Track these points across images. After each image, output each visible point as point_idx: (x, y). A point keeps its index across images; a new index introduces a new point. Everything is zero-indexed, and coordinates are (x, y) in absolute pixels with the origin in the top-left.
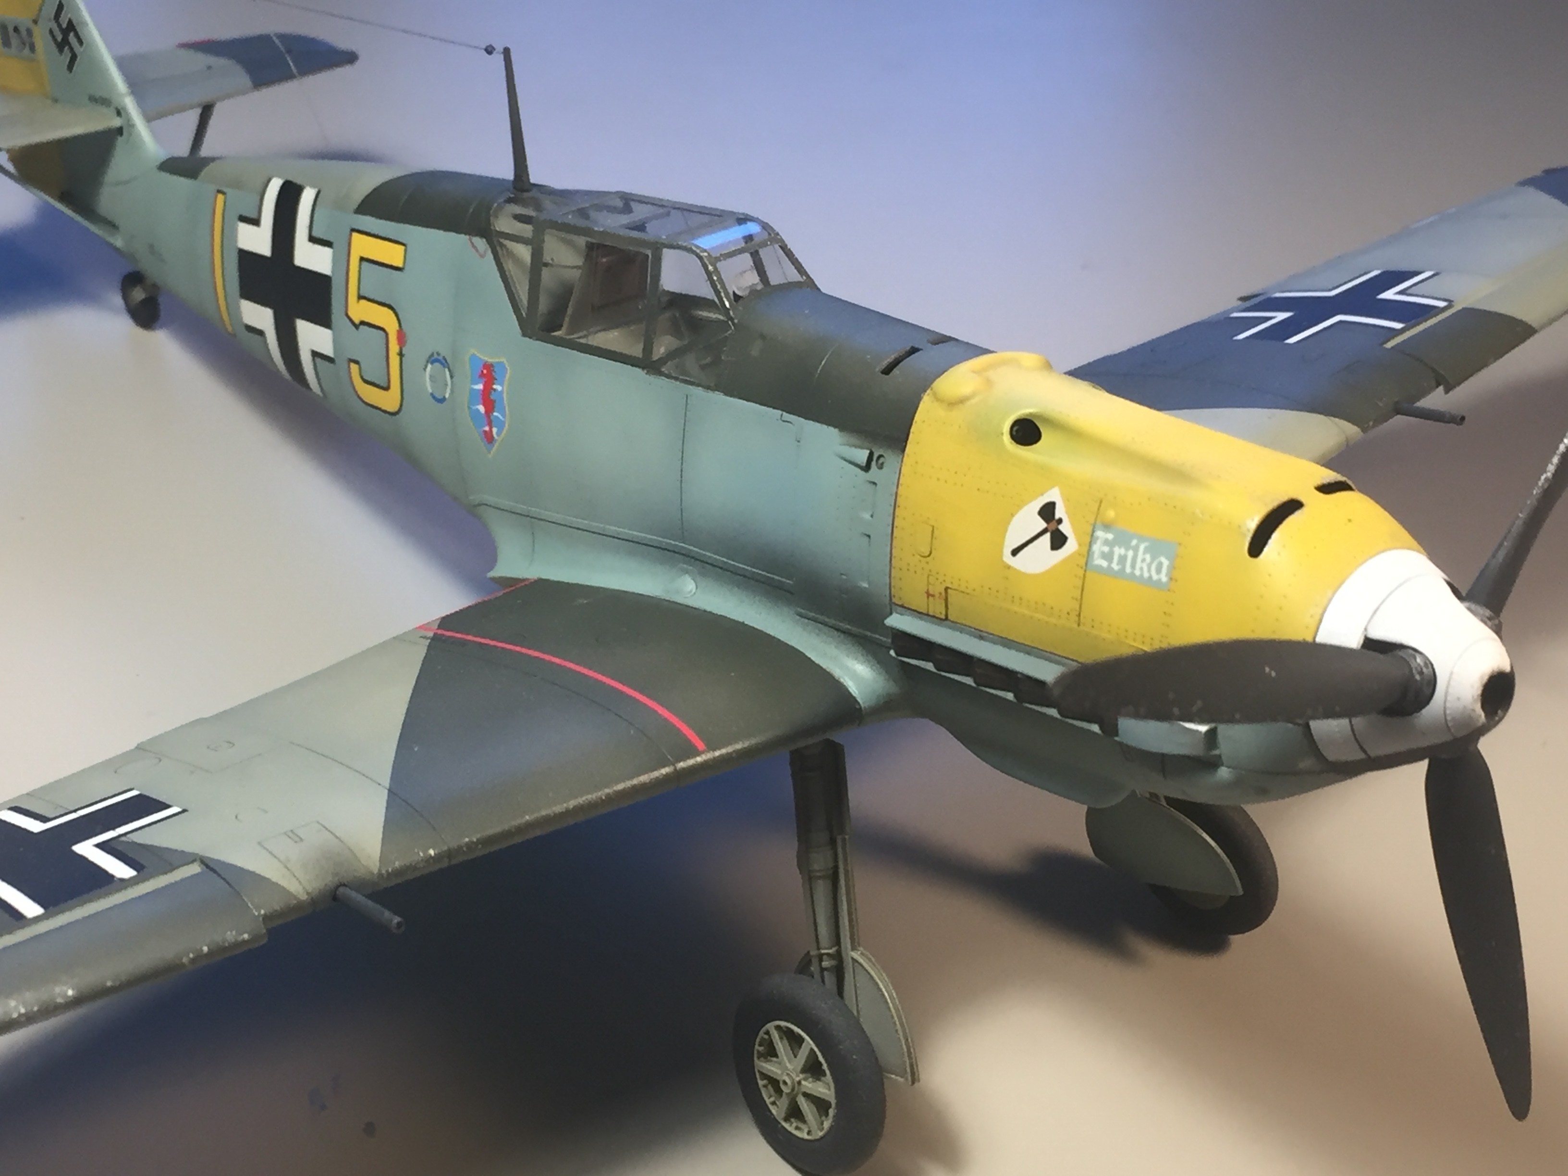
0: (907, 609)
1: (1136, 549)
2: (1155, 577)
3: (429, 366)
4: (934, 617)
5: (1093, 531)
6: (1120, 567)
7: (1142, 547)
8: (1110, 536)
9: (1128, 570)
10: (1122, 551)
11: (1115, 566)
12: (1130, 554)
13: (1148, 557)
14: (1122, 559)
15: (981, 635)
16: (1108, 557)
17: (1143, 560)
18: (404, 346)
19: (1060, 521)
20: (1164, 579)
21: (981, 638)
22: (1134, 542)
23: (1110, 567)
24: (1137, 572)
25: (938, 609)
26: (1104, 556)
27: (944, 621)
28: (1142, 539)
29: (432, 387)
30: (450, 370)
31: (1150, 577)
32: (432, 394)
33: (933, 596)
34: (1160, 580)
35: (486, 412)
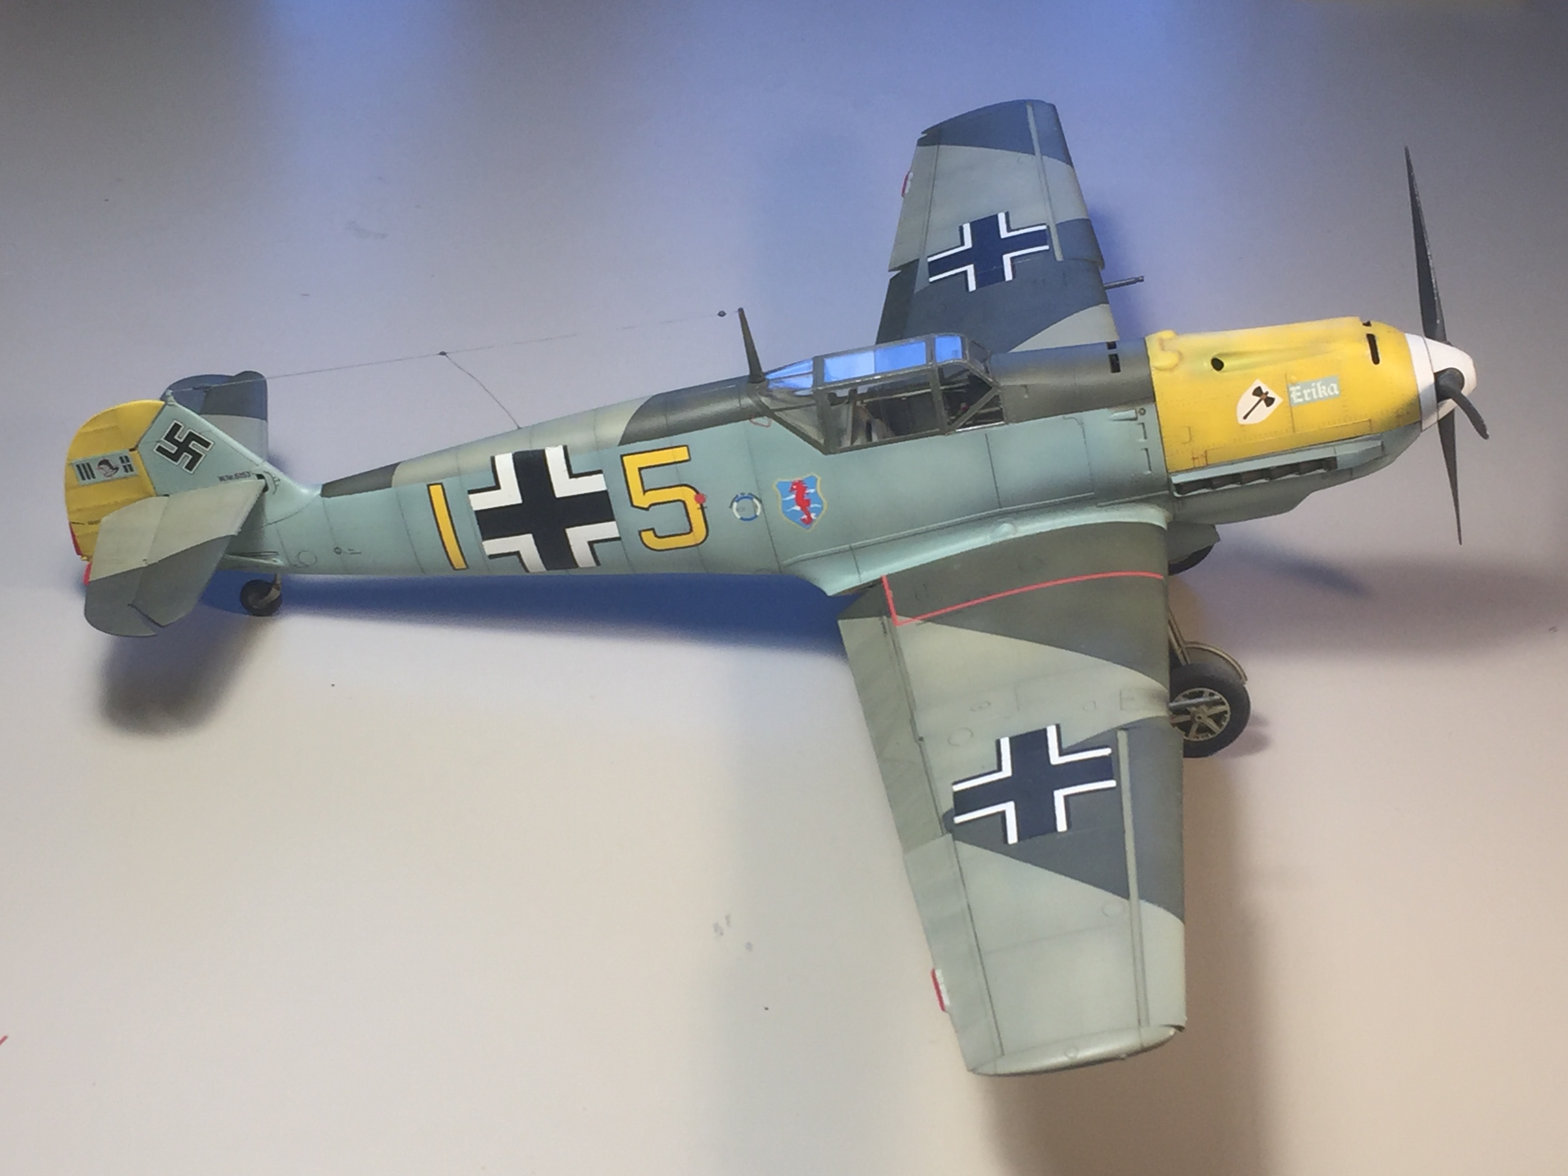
0: (1178, 472)
1: (1316, 387)
2: (1331, 394)
3: (735, 504)
4: (1199, 468)
5: (1288, 388)
6: (1310, 398)
7: (1318, 384)
8: (1298, 388)
9: (1315, 397)
10: (1309, 391)
11: (1307, 399)
12: (1314, 390)
13: (1324, 387)
14: (1310, 394)
15: (1232, 463)
16: (1302, 396)
17: (1322, 390)
18: (704, 500)
19: (1267, 393)
20: (1337, 392)
21: (1233, 464)
22: (1313, 384)
23: (1305, 401)
24: (1321, 396)
25: (1202, 462)
26: (1299, 397)
27: (1207, 466)
28: (1316, 382)
29: (740, 515)
30: (757, 498)
31: (1329, 396)
32: (742, 519)
33: (1197, 458)
34: (1335, 394)
35: (802, 508)
